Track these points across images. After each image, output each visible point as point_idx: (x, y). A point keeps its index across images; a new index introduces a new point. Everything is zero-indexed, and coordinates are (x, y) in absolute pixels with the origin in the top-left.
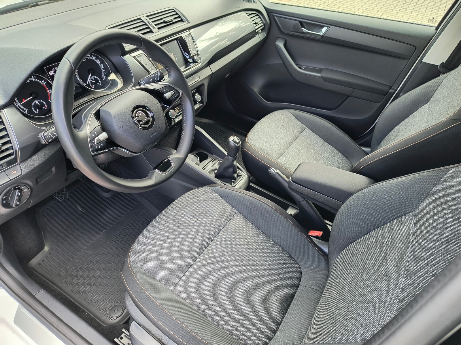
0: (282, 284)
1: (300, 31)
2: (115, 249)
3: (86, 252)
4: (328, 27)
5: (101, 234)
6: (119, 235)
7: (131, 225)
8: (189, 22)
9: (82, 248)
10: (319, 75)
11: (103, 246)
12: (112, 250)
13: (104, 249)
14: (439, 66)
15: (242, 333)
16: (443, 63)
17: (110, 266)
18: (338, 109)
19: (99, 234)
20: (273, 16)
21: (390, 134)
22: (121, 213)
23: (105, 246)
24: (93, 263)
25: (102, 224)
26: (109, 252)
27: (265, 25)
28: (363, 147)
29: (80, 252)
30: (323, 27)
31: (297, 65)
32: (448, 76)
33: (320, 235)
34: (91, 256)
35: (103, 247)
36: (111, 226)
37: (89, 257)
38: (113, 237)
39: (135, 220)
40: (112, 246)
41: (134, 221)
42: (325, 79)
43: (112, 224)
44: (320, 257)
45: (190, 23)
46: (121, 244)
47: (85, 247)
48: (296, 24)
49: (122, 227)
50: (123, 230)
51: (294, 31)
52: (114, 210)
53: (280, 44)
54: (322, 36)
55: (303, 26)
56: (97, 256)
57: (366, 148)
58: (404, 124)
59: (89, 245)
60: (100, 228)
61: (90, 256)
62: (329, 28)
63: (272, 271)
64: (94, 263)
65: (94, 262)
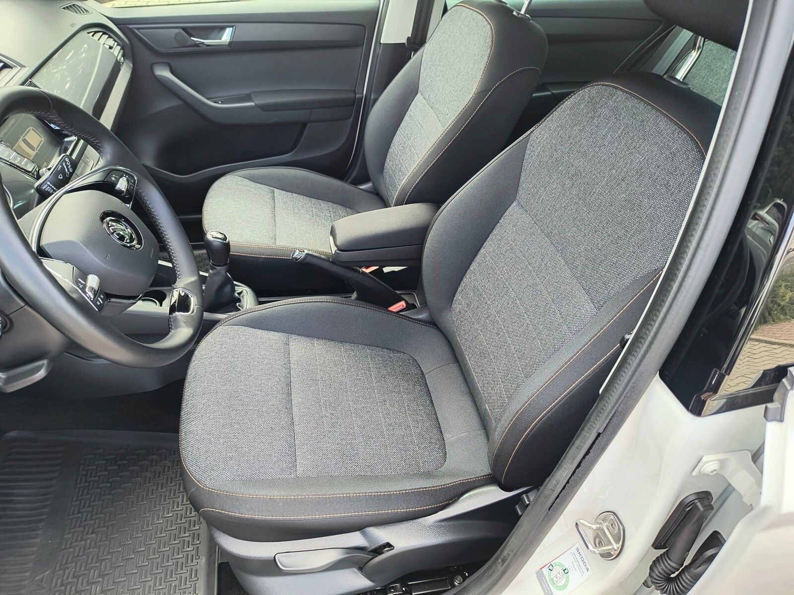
0: (409, 385)
1: (189, 43)
2: (94, 535)
3: (37, 578)
4: (232, 26)
5: (38, 534)
6: (79, 513)
7: (87, 484)
8: (22, 66)
9: (21, 581)
10: (252, 104)
11: (63, 547)
12: (88, 541)
13: (71, 550)
14: (406, 44)
15: (414, 462)
16: (408, 38)
17: (108, 564)
18: (298, 147)
19: (36, 537)
20: (131, 30)
21: (390, 150)
22: (45, 480)
23: (66, 545)
24: (69, 583)
25: (26, 519)
26: (85, 547)
27: (123, 48)
28: (361, 186)
29: (24, 588)
30: (223, 29)
31: (208, 99)
32: (425, 51)
33: (405, 306)
34: (53, 577)
35: (64, 549)
36: (46, 510)
37: (52, 582)
38: (69, 522)
39: (85, 473)
40: (83, 536)
41: (86, 475)
42: (265, 108)
43: (45, 507)
44: (424, 328)
45: (24, 67)
46: (97, 521)
47: (28, 574)
48: (177, 34)
49: (73, 497)
50: (77, 501)
51: (179, 46)
52: (28, 484)
53: (164, 73)
54: (231, 43)
55: (191, 35)
56: (67, 568)
57: (363, 185)
58: (404, 131)
59: (31, 565)
60: (28, 526)
61: (52, 580)
62: (234, 27)
63: (387, 377)
64: (72, 582)
65: (70, 580)
